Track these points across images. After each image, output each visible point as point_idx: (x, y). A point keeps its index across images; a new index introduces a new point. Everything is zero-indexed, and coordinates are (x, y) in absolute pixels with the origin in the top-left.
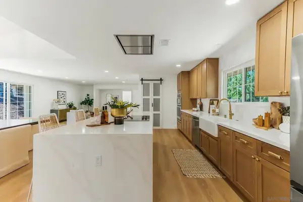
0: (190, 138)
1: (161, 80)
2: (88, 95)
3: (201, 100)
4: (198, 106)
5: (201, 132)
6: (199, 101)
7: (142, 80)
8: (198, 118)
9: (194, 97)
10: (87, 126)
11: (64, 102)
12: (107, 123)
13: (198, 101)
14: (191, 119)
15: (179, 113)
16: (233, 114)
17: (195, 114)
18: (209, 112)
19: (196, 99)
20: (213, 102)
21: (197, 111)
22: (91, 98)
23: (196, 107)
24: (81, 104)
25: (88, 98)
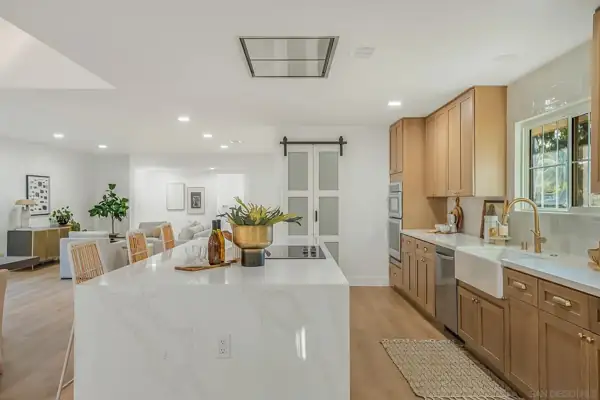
0: (430, 309)
1: (341, 142)
2: (112, 186)
3: (458, 200)
4: (451, 218)
5: (461, 291)
6: (455, 204)
7: (285, 142)
8: (451, 253)
9: (441, 193)
10: (177, 268)
11: (45, 208)
12: (221, 263)
13: (451, 206)
14: (431, 256)
15: (397, 240)
16: (544, 240)
17: (442, 241)
18: (482, 236)
19: (445, 199)
20: (492, 207)
21: (449, 233)
22: (120, 196)
23: (444, 221)
24: (92, 213)
25: (113, 195)
